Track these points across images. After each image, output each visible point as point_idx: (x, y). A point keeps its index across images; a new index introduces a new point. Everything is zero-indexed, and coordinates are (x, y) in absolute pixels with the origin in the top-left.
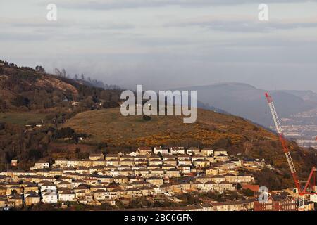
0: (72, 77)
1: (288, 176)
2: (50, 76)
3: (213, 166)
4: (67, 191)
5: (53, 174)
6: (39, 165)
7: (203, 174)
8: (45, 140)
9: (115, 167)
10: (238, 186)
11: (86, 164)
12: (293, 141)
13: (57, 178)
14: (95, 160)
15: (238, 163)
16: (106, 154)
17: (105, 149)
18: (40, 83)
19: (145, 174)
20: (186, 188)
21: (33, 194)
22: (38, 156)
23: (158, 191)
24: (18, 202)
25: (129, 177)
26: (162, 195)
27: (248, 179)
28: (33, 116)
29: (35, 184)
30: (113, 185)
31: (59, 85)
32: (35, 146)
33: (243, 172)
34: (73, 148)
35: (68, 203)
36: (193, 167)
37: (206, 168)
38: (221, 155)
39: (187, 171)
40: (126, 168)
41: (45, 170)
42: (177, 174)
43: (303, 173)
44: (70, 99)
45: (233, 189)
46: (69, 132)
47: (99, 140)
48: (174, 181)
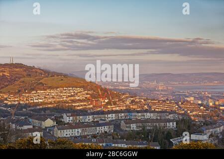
0: (42, 69)
1: (99, 95)
2: (36, 69)
3: (80, 92)
4: (41, 99)
5: (37, 94)
6: (33, 92)
7: (77, 95)
8: (35, 85)
9: (53, 93)
10: (86, 98)
11: (46, 92)
12: (100, 86)
13: (38, 95)
14: (48, 91)
15: (86, 92)
16: (51, 89)
17: (51, 88)
18: (34, 70)
19: (61, 94)
20: (72, 98)
21: (31, 100)
22: (33, 90)
23: (65, 99)
24: (28, 102)
25: (57, 95)
26: (66, 100)
27: (89, 96)
28: (32, 79)
29: (32, 97)
30: (53, 97)
31: (39, 71)
32: (32, 87)
33: (87, 94)
34: (42, 87)
35: (41, 102)
36: (74, 93)
37: (78, 93)
38: (82, 89)
39: (72, 94)
40: (56, 93)
41: (35, 93)
42: (70, 95)
43: (103, 94)
44: (42, 74)
45: (84, 98)
46: (41, 83)
47: (50, 85)
48: (69, 96)
